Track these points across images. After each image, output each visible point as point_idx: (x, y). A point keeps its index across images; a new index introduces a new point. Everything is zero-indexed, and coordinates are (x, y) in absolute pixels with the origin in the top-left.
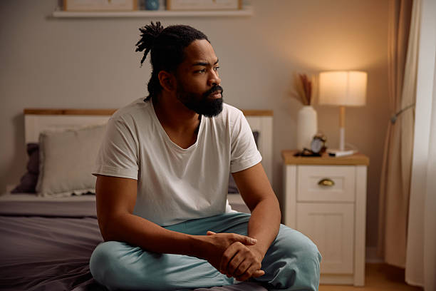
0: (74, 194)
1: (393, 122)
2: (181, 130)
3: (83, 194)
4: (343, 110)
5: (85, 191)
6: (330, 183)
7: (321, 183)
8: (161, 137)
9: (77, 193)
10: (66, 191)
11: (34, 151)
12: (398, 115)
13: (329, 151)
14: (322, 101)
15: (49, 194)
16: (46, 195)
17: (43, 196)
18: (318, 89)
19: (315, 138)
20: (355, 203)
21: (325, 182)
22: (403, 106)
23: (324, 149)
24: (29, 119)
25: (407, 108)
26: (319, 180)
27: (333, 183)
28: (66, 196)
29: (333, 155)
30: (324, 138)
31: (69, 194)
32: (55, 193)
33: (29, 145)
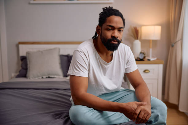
0: (43, 78)
1: (173, 46)
2: (105, 54)
3: (47, 78)
4: (151, 41)
5: (47, 76)
6: (148, 71)
7: (144, 71)
8: (98, 58)
9: (44, 77)
10: (39, 77)
11: (24, 59)
12: (175, 43)
13: (147, 58)
14: (143, 38)
15: (32, 78)
16: (31, 78)
17: (30, 79)
18: (141, 33)
19: (141, 53)
20: (158, 79)
21: (146, 71)
22: (177, 40)
23: (144, 57)
24: (21, 46)
25: (179, 41)
26: (143, 70)
27: (149, 71)
28: (39, 79)
29: (149, 60)
30: (144, 53)
31: (41, 78)
32: (35, 77)
33: (21, 57)
